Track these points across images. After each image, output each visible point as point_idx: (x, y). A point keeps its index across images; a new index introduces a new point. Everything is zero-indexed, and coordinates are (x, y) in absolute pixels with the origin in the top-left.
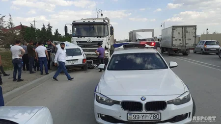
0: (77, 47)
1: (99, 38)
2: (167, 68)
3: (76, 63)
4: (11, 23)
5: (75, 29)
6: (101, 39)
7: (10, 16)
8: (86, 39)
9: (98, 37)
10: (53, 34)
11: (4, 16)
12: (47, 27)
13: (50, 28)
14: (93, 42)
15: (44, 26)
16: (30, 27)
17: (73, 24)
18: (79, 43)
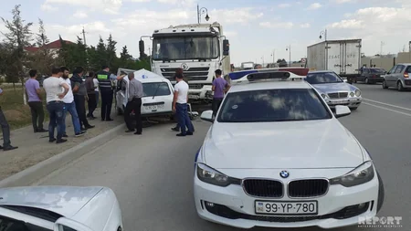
0: (161, 79)
1: (202, 62)
2: (331, 117)
3: (160, 109)
4: (42, 36)
5: (159, 45)
6: (205, 64)
7: (41, 22)
8: (177, 65)
9: (200, 60)
10: (119, 56)
11: (30, 24)
12: (106, 43)
13: (112, 44)
14: (191, 69)
15: (101, 40)
16: (77, 43)
17: (154, 36)
18: (166, 73)
